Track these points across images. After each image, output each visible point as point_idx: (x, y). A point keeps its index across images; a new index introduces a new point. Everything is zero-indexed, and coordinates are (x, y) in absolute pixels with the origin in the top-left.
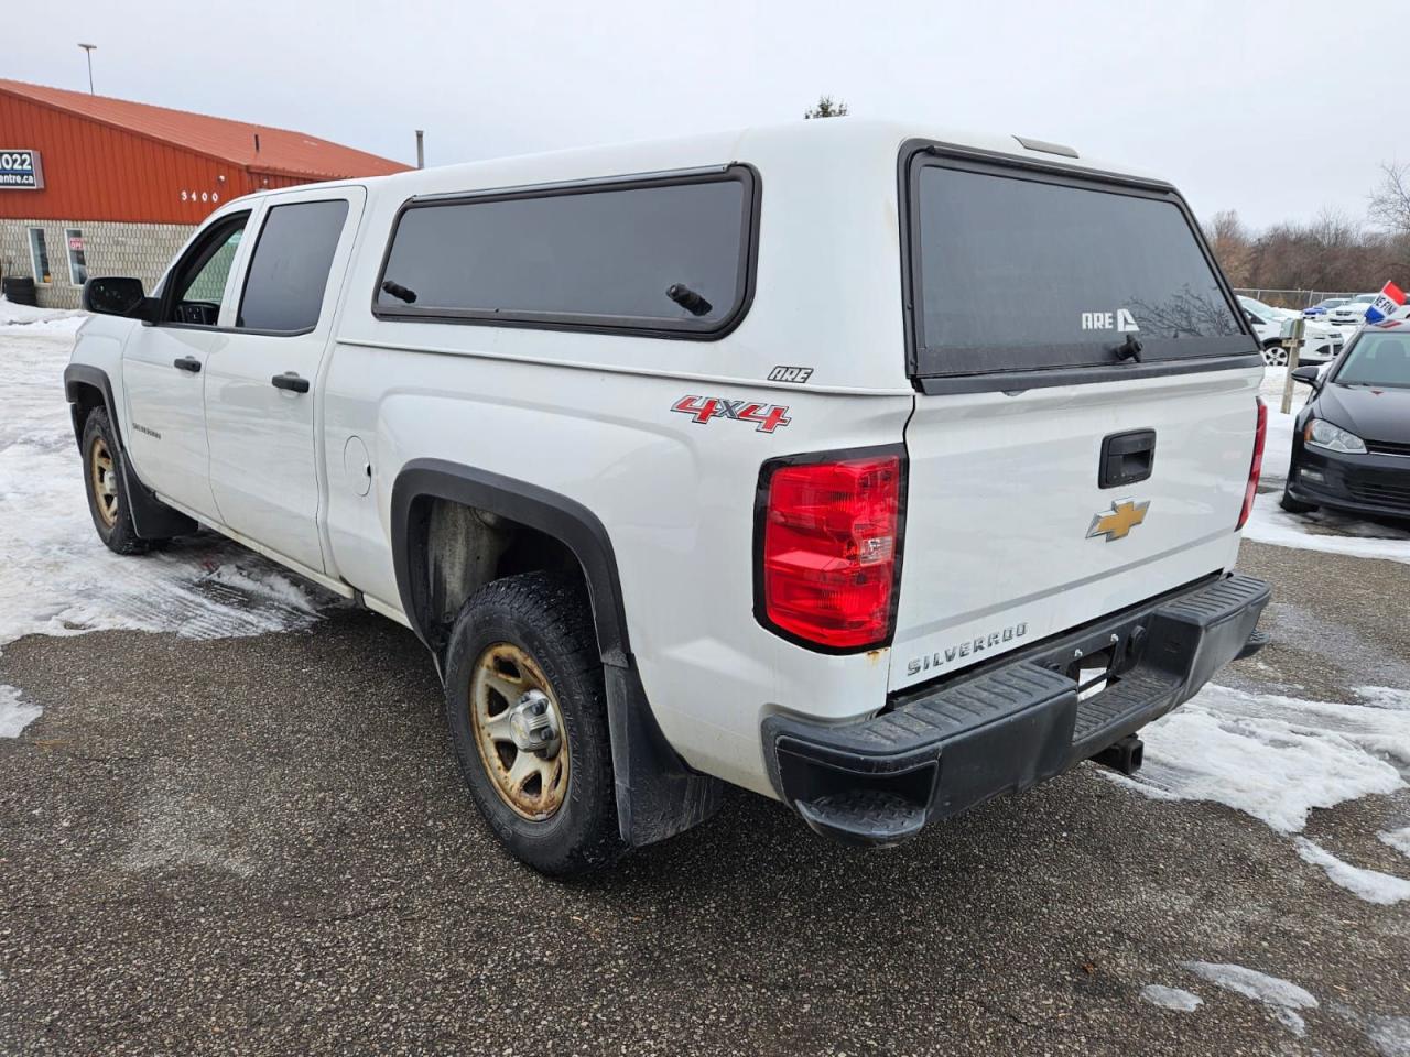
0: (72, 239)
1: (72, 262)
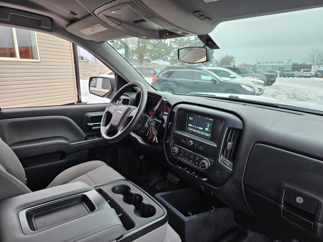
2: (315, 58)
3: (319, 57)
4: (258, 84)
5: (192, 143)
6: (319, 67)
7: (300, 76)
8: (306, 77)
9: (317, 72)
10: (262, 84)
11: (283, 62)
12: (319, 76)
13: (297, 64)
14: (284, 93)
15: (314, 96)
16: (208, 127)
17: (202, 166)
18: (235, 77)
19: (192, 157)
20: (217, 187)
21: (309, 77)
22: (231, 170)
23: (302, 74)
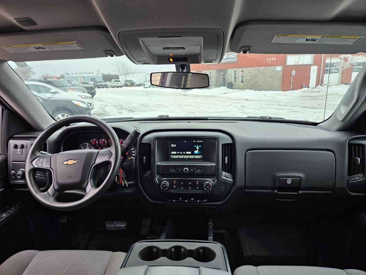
0: (242, 72)
1: (241, 78)
2: (120, 68)
3: (123, 68)
4: (85, 98)
5: (188, 170)
6: (126, 77)
7: (113, 86)
8: (118, 87)
9: (126, 82)
10: (90, 98)
11: (93, 73)
12: (129, 86)
13: (104, 75)
14: (110, 104)
15: (137, 105)
16: (197, 149)
17: (208, 188)
18: (56, 93)
19: (190, 183)
20: (221, 201)
21: (121, 87)
22: (232, 180)
23: (114, 85)
